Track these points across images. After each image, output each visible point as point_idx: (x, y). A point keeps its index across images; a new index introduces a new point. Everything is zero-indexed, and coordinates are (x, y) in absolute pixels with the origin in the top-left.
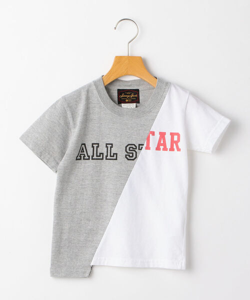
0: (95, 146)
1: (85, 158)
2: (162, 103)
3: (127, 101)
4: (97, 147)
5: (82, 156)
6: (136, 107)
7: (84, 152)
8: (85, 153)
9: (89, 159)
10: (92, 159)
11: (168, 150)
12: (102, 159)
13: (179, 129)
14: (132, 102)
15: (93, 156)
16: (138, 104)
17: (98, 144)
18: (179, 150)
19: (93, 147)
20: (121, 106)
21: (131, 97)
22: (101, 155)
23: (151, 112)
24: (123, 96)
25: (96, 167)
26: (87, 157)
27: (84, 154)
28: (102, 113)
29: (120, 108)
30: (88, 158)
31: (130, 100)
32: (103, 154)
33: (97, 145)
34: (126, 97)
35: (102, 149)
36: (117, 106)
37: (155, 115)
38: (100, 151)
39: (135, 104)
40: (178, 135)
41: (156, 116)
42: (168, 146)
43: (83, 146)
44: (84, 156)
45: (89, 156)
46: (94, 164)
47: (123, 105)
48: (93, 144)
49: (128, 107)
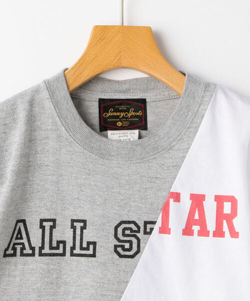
0: (47, 225)
1: (25, 252)
2: (197, 128)
3: (119, 124)
4: (52, 228)
5: (19, 247)
6: (140, 137)
7: (21, 238)
8: (25, 241)
9: (33, 255)
10: (41, 255)
11: (211, 234)
12: (63, 254)
13: (234, 187)
14: (131, 127)
15: (42, 248)
16: (143, 132)
17: (54, 221)
18: (234, 234)
19: (42, 227)
20: (106, 137)
21: (129, 115)
22: (61, 246)
23: (171, 149)
24: (110, 114)
25: (49, 272)
26: (28, 251)
27: (23, 244)
28: (63, 151)
29: (104, 139)
30: (31, 252)
31: (126, 124)
32: (64, 243)
33: (51, 223)
34: (118, 117)
35: (63, 232)
36: (97, 136)
37: (181, 155)
38: (57, 236)
39: (136, 132)
40: (233, 200)
41: (184, 157)
42: (211, 226)
43: (21, 225)
44: (23, 248)
45: (33, 249)
46: (45, 267)
47: (110, 133)
48: (42, 221)
49: (122, 139)
